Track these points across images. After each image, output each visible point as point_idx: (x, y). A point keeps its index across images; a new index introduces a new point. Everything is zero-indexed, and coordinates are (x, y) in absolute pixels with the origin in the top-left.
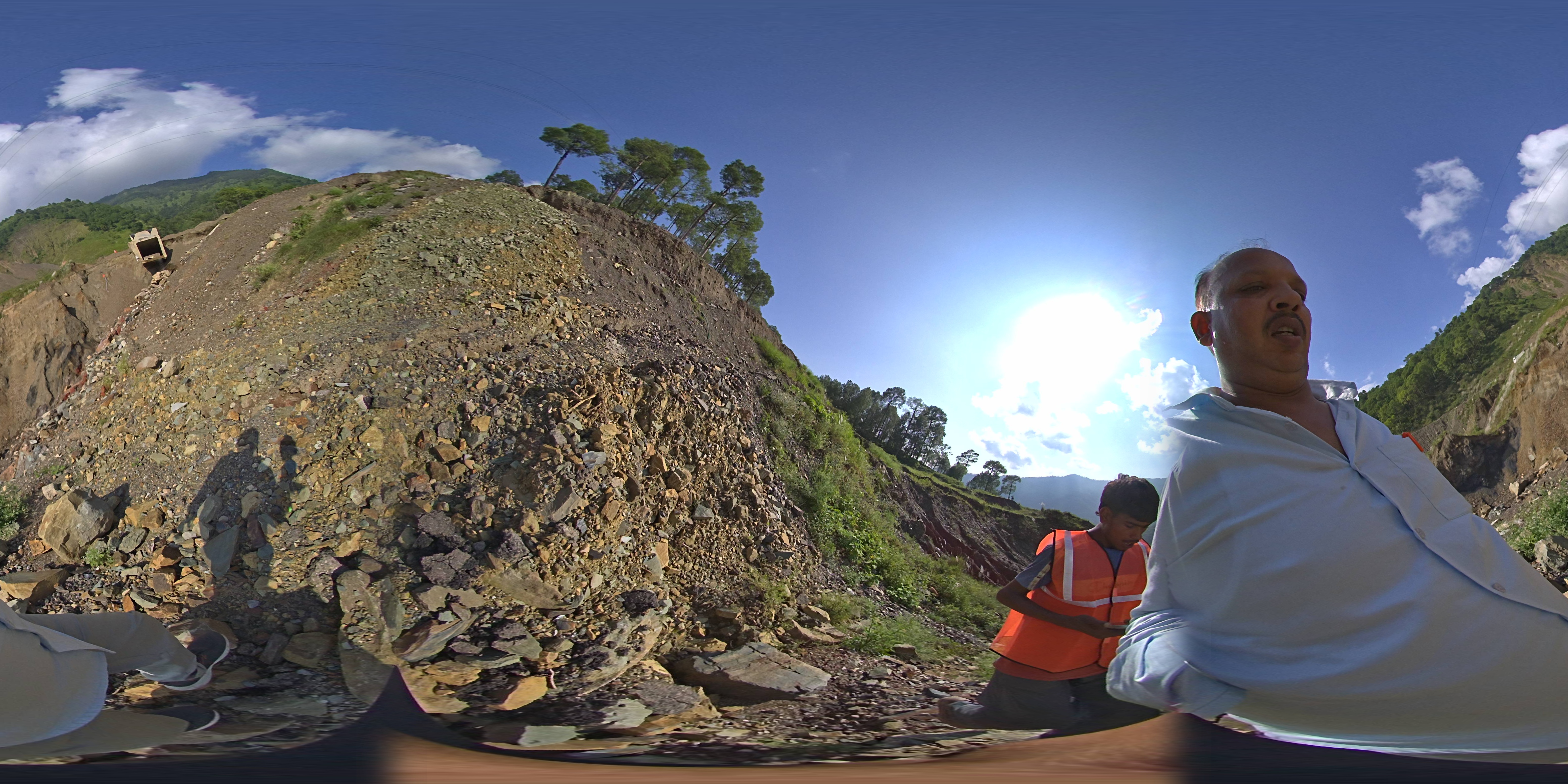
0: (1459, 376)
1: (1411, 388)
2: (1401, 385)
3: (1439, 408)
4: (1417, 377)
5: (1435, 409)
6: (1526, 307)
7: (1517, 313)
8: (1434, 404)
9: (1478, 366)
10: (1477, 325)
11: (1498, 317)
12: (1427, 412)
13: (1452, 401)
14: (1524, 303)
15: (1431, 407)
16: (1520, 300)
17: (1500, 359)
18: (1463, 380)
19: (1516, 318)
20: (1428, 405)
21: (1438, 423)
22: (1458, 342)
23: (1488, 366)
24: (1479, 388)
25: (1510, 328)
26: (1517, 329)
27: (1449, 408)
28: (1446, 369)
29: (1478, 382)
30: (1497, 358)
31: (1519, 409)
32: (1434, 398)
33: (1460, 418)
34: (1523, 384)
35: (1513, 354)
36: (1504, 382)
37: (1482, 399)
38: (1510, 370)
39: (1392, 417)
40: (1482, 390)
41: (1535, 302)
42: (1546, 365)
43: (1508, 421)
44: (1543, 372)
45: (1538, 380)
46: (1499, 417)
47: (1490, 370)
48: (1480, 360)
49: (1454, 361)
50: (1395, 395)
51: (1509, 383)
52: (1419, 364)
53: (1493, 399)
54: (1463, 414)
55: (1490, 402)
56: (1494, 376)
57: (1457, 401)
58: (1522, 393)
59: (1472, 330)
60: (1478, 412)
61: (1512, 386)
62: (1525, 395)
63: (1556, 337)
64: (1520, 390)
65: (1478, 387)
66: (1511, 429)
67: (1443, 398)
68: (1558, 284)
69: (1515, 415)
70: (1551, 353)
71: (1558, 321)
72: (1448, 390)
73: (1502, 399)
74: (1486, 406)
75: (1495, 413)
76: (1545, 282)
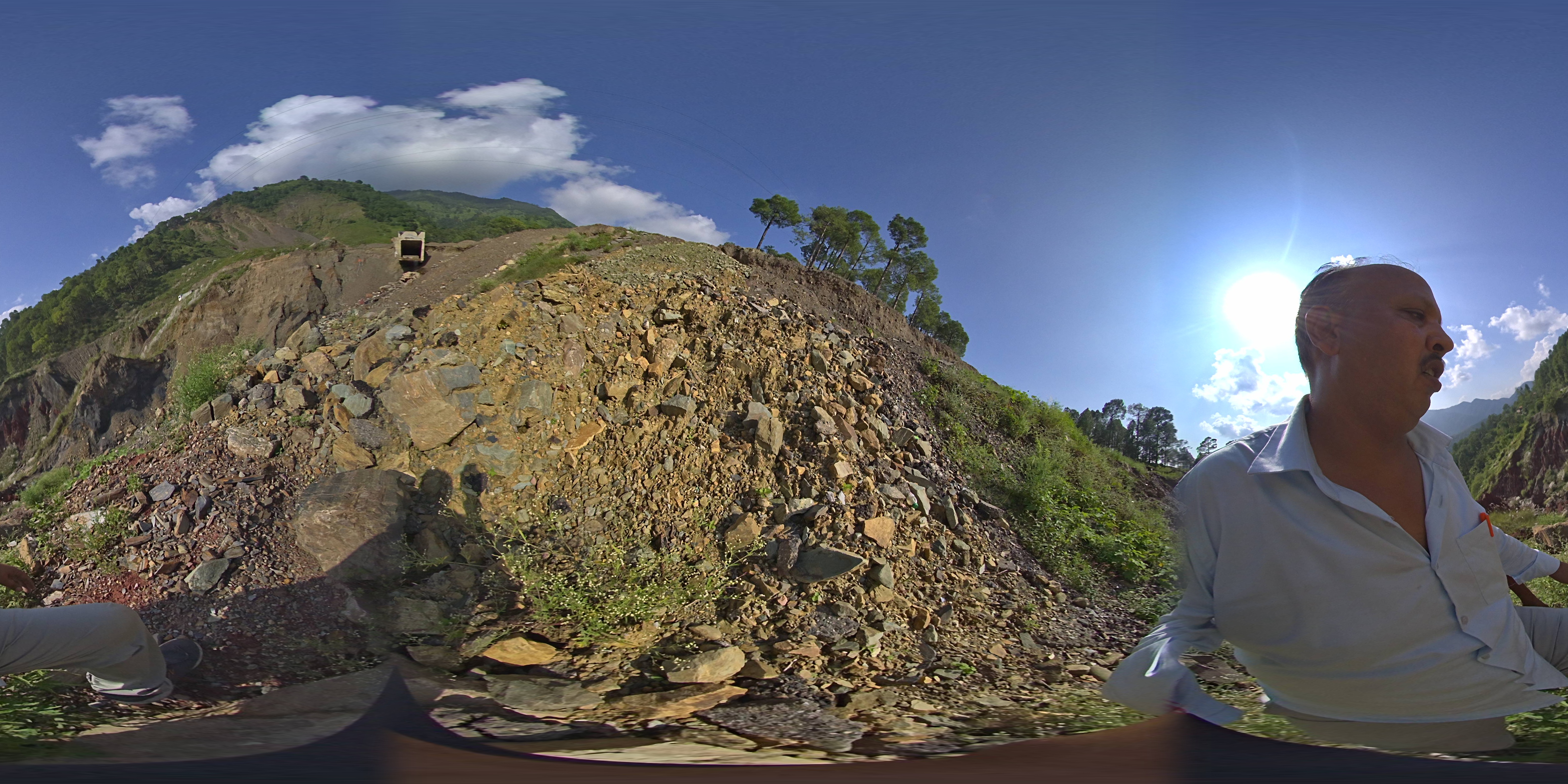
0: (119, 304)
1: (67, 309)
2: (56, 306)
3: (95, 332)
4: (74, 300)
5: (90, 332)
6: (203, 251)
7: (191, 255)
8: (89, 327)
9: (140, 297)
10: (145, 258)
11: (170, 255)
12: (82, 335)
13: (108, 327)
14: (201, 247)
15: (86, 330)
16: (197, 243)
17: (164, 295)
18: (122, 308)
19: (189, 259)
20: (83, 329)
21: (92, 346)
22: (123, 271)
23: (150, 299)
24: (138, 319)
25: (180, 267)
26: (187, 271)
27: (104, 333)
28: (106, 296)
29: (137, 312)
30: (160, 293)
31: (177, 341)
32: (89, 321)
33: (115, 344)
34: (186, 320)
35: (178, 292)
36: (165, 316)
37: (140, 328)
38: (173, 307)
39: (46, 336)
40: (141, 321)
41: (213, 249)
42: (213, 307)
43: (165, 351)
44: (208, 313)
45: (202, 320)
46: (155, 346)
47: (152, 303)
48: (143, 292)
49: (115, 289)
50: (50, 315)
51: (170, 318)
52: (77, 288)
53: (151, 330)
54: (118, 340)
55: (147, 333)
56: (155, 309)
57: (113, 328)
58: (183, 328)
59: (139, 262)
60: (134, 340)
61: (173, 321)
62: (186, 330)
63: (229, 284)
64: (182, 325)
65: (138, 317)
66: (167, 359)
67: (99, 323)
68: (242, 237)
69: (172, 347)
70: (220, 297)
71: (235, 270)
72: (105, 316)
73: (161, 331)
74: (143, 336)
75: (151, 344)
76: (229, 232)
